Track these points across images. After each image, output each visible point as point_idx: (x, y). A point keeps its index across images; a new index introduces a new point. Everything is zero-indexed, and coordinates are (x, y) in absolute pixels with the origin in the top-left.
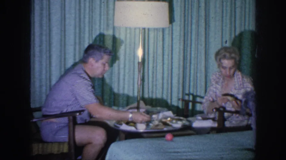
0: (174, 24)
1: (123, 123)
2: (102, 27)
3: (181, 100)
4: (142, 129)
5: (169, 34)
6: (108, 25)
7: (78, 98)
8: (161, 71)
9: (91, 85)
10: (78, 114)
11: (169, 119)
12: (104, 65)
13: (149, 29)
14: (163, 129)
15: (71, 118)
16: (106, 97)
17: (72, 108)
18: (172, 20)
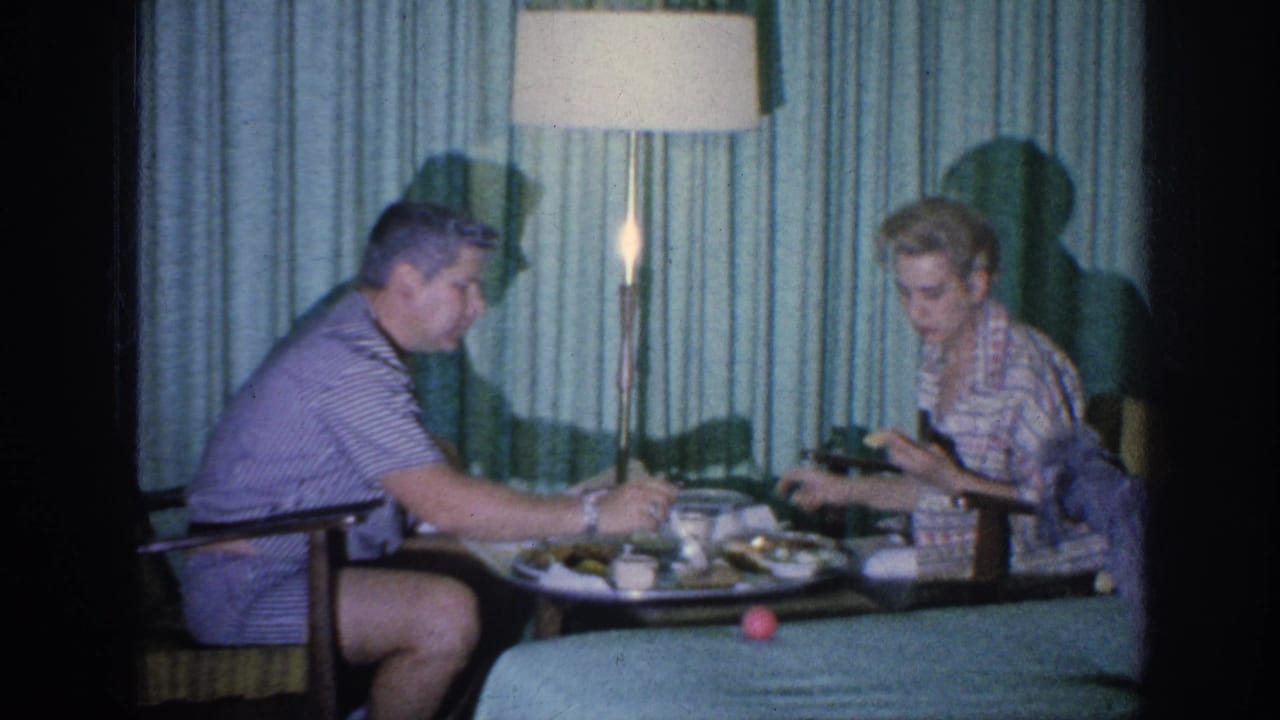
0: (781, 113)
1: (552, 558)
2: (459, 125)
3: (810, 455)
4: (638, 589)
5: (758, 158)
6: (484, 120)
7: (351, 443)
8: (724, 326)
9: (408, 388)
10: (350, 519)
11: (758, 542)
12: (461, 289)
13: (666, 137)
14: (731, 586)
15: (321, 535)
16: (477, 442)
17: (322, 491)
18: (770, 95)
